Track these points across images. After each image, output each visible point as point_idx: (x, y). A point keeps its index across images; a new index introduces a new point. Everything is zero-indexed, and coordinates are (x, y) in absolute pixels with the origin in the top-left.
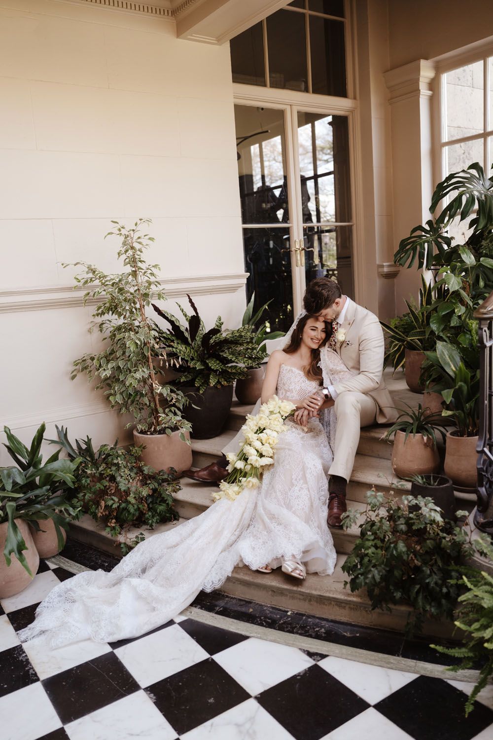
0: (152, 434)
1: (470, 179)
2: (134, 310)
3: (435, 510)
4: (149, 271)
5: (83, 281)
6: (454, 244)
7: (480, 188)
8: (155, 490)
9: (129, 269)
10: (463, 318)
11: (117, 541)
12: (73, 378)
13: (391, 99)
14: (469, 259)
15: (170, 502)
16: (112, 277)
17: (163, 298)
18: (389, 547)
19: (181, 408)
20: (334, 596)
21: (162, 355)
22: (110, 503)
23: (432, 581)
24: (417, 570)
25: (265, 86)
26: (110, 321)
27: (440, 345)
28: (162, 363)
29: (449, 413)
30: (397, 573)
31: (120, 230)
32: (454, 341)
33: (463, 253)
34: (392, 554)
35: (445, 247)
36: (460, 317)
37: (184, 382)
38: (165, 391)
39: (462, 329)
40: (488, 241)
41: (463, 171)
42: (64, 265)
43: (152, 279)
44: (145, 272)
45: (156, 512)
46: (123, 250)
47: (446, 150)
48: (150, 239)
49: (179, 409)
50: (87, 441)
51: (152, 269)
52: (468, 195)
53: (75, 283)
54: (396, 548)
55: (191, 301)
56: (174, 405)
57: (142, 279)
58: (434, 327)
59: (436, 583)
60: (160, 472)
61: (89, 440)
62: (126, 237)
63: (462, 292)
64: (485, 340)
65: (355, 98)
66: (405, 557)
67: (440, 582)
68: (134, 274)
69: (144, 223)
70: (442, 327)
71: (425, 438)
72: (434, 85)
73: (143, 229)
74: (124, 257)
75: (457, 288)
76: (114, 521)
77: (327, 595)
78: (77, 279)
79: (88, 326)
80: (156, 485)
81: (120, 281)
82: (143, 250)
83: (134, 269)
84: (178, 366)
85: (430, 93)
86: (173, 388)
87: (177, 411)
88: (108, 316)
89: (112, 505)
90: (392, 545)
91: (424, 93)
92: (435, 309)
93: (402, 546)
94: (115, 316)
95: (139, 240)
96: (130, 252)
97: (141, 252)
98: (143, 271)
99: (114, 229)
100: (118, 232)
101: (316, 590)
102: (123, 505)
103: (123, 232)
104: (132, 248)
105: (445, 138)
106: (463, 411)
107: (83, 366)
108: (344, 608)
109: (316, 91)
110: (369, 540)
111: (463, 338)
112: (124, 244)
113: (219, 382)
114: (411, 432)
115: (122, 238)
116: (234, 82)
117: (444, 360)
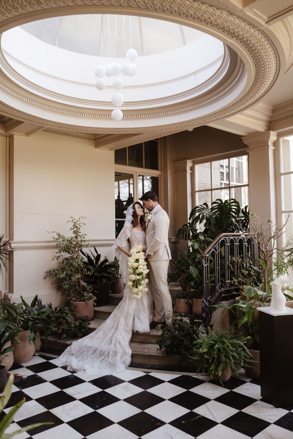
0: (78, 302)
1: (203, 209)
2: (74, 251)
3: (188, 319)
4: (83, 236)
5: (56, 239)
6: (198, 232)
7: (207, 212)
8: (80, 324)
9: (74, 235)
10: (200, 259)
11: (66, 343)
12: (45, 278)
13: (176, 172)
14: (202, 238)
15: (87, 328)
16: (68, 238)
17: (88, 247)
18: (172, 333)
19: (91, 291)
20: (153, 354)
21: (85, 270)
22: (64, 327)
23: (186, 343)
24: (182, 341)
25: (126, 165)
26: (62, 256)
27: (191, 267)
28: (84, 273)
29: (193, 290)
30: (175, 342)
31: (73, 220)
32: (196, 267)
33: (200, 236)
34: (173, 335)
35: (195, 233)
36: (199, 258)
37: (92, 281)
38: (85, 284)
39: (200, 263)
40: (210, 231)
41: (201, 206)
42: (48, 232)
43: (83, 239)
44: (81, 237)
45: (82, 332)
46: (73, 228)
47: (197, 194)
48: (84, 224)
49: (90, 292)
50: (50, 305)
51: (84, 235)
52: (202, 215)
53: (53, 239)
54: (175, 333)
55: (95, 249)
56: (88, 291)
57: (79, 239)
58: (190, 262)
59: (188, 344)
60: (82, 317)
61: (51, 304)
62: (75, 223)
63: (199, 249)
64: (204, 264)
65: (161, 171)
66: (178, 336)
67: (189, 344)
68: (76, 237)
69: (83, 218)
70: (192, 262)
71: (186, 300)
72: (192, 169)
73: (82, 220)
74: (73, 230)
75: (197, 248)
76: (65, 335)
77: (151, 354)
78: (54, 238)
79: (53, 258)
80: (81, 321)
81: (71, 239)
82: (81, 228)
83: (76, 235)
84: (91, 274)
85: (191, 171)
86: (88, 284)
87: (89, 293)
88: (62, 253)
89: (65, 328)
90: (173, 332)
91: (189, 172)
92: (190, 255)
93: (177, 333)
94: (67, 253)
95: (80, 224)
96: (75, 229)
97: (80, 229)
98: (80, 236)
99: (70, 219)
100: (72, 221)
101: (147, 353)
102: (69, 328)
103: (74, 221)
104: (77, 227)
105: (197, 189)
106: (198, 290)
107: (50, 274)
108: (157, 359)
109: (146, 167)
110: (166, 332)
111: (200, 266)
112: (74, 225)
113: (106, 282)
114: (181, 298)
115: (73, 224)
116: (115, 163)
117: (192, 273)
